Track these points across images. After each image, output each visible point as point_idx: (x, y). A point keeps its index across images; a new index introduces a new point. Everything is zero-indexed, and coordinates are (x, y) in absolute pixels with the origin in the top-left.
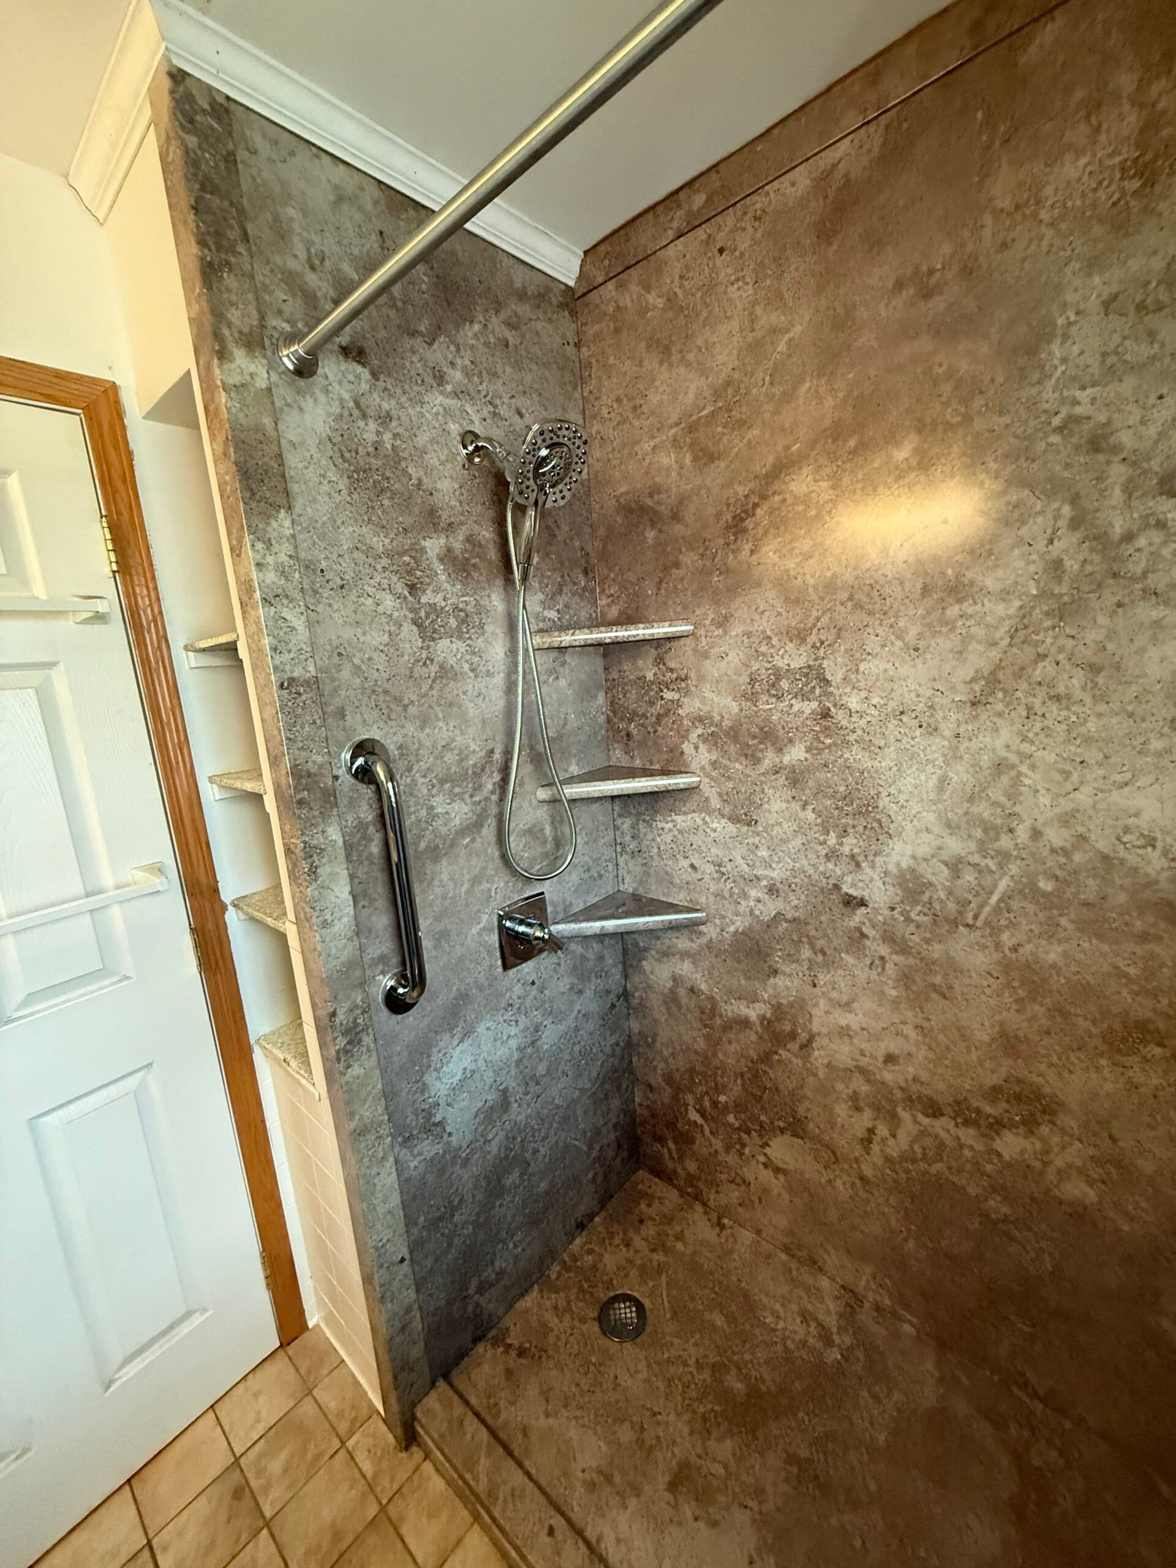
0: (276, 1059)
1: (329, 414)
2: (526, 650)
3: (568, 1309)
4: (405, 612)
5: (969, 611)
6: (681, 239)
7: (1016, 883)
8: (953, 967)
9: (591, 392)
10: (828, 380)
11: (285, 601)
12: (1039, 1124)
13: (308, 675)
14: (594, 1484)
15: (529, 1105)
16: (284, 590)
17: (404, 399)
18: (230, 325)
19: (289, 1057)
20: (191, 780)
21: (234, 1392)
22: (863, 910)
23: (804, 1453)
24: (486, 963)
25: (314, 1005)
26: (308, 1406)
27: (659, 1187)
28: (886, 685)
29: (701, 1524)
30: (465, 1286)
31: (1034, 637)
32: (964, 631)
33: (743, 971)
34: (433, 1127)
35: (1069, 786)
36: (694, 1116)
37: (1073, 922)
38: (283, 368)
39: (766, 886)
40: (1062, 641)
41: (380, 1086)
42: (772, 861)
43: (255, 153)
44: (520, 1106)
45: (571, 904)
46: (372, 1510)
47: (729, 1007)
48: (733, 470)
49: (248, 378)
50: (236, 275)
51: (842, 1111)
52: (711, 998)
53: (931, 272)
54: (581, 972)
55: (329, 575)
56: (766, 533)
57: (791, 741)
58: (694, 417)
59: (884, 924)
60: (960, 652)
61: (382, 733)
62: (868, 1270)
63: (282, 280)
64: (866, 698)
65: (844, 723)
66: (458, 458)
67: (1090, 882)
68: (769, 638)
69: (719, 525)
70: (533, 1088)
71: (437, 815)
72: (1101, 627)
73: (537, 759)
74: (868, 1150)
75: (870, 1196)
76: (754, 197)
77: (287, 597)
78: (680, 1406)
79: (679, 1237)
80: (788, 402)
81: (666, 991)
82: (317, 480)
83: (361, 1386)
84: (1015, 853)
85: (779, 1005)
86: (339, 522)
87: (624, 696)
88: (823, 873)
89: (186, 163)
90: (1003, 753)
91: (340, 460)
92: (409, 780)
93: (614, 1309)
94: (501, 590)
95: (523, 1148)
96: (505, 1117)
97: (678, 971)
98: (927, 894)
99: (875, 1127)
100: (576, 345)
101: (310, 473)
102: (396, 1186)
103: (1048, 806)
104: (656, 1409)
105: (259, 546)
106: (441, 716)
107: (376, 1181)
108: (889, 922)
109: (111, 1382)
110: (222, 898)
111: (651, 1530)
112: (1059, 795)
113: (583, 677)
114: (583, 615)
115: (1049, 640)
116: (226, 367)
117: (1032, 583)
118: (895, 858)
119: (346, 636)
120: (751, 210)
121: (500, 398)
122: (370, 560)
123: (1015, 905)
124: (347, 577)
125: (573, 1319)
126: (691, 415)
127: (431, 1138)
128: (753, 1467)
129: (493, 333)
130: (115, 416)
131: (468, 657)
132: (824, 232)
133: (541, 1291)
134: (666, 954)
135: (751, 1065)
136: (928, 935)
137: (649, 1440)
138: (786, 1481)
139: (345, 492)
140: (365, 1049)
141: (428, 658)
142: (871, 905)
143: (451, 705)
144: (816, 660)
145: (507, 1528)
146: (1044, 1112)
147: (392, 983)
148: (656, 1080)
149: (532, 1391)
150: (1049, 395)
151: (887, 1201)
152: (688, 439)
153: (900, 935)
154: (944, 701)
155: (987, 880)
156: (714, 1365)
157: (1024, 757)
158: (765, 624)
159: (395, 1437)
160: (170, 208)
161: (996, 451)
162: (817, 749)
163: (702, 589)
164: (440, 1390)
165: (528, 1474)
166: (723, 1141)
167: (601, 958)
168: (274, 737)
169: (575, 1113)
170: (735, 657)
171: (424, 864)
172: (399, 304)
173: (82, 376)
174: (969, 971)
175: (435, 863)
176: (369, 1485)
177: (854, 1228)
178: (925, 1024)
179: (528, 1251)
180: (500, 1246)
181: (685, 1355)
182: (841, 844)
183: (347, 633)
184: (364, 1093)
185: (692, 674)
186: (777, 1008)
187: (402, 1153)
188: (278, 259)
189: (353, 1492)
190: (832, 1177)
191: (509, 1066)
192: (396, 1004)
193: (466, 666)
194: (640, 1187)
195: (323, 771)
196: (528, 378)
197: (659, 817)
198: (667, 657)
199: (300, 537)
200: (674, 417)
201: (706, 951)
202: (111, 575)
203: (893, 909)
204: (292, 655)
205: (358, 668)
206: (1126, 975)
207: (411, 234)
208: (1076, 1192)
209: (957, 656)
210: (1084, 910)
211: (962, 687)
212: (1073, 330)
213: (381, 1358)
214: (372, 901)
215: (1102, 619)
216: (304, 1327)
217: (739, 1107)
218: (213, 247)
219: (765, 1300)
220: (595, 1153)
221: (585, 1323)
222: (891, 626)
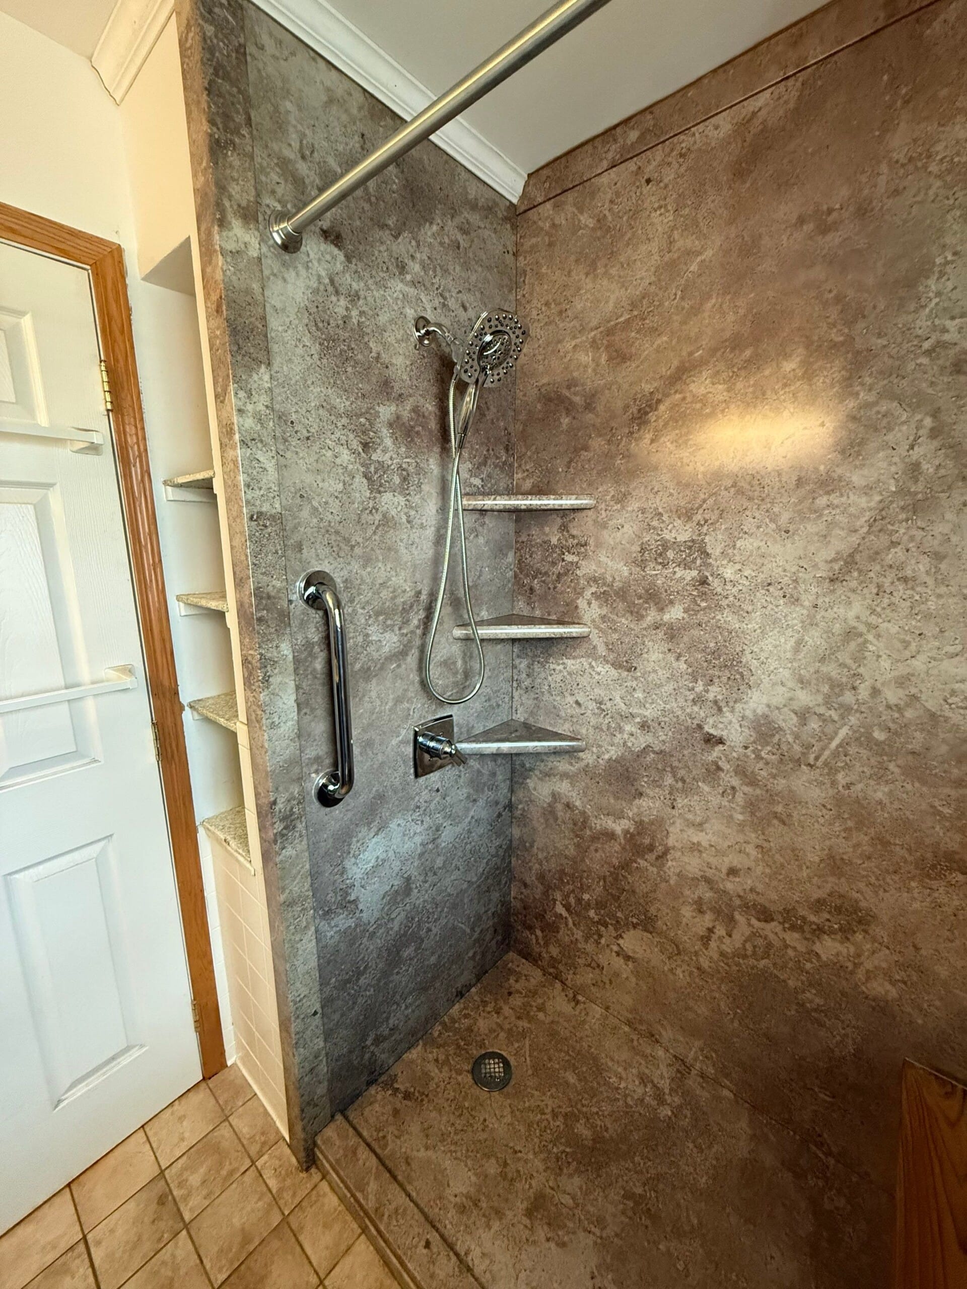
0: (217, 839)
1: (308, 287)
2: (456, 510)
3: (446, 1062)
4: (358, 466)
5: (836, 502)
6: (614, 169)
7: (855, 732)
8: (793, 799)
9: (524, 296)
10: (732, 299)
11: (259, 445)
12: (855, 932)
13: (274, 511)
14: (465, 1207)
15: (427, 891)
16: (259, 436)
17: (370, 282)
18: (230, 197)
19: (229, 838)
20: (161, 597)
21: (162, 1115)
22: (721, 747)
23: (639, 1190)
24: (401, 770)
25: (257, 795)
26: (225, 1131)
27: (525, 967)
28: (758, 560)
29: (552, 1245)
30: (364, 1038)
31: (890, 527)
32: (829, 519)
33: (613, 793)
34: (348, 904)
35: (907, 654)
36: (560, 909)
37: (899, 766)
38: (271, 242)
39: (639, 723)
40: (914, 532)
41: (308, 866)
42: (646, 701)
43: (262, 49)
44: (419, 892)
45: (473, 727)
46: (276, 1219)
47: (598, 822)
48: (642, 371)
49: (243, 246)
50: (239, 154)
51: (687, 912)
52: (583, 813)
53: (830, 211)
54: (477, 785)
55: (298, 427)
56: (666, 425)
57: (671, 602)
58: (612, 323)
59: (738, 759)
60: (825, 536)
61: (332, 567)
62: (698, 1043)
63: (277, 164)
64: (740, 570)
65: (719, 590)
66: (412, 339)
67: (917, 734)
68: (661, 514)
69: (625, 417)
70: (431, 879)
71: (371, 642)
72: (948, 521)
73: (455, 603)
74: (706, 945)
75: (704, 983)
76: (682, 137)
77: (261, 441)
78: (537, 1147)
79: (541, 1009)
80: (695, 315)
81: (545, 805)
82: (294, 343)
83: (270, 1115)
84: (855, 707)
85: (642, 822)
86: (309, 382)
87: (531, 556)
88: (690, 715)
89: (203, 49)
90: (853, 623)
91: (314, 328)
92: (350, 610)
93: (485, 1064)
94: (437, 456)
95: (419, 926)
96: (407, 900)
97: (557, 789)
98: (777, 737)
99: (714, 927)
100: (514, 254)
101: (287, 336)
102: (315, 952)
103: (888, 669)
104: (518, 1148)
105: (242, 394)
106: (381, 558)
107: (299, 945)
108: (742, 758)
109: (59, 1102)
110: (181, 700)
111: (510, 1247)
112: (898, 661)
113: (498, 537)
114: (502, 485)
115: (902, 531)
116: (224, 234)
117: (892, 481)
118: (752, 705)
119: (308, 481)
120: (678, 148)
121: (450, 291)
122: (333, 418)
123: (852, 750)
124: (312, 430)
125: (451, 1070)
126: (609, 322)
127: (346, 913)
128: (596, 1200)
129: (448, 236)
130: (118, 274)
131: (406, 510)
132: (740, 172)
133: (425, 1045)
134: (548, 775)
135: (612, 869)
136: (774, 771)
137: (511, 1172)
138: (623, 1213)
139: (316, 357)
140: (297, 835)
141: (374, 507)
142: (728, 743)
143: (389, 549)
144: (699, 535)
145: (391, 1240)
146: (860, 922)
147: (324, 781)
148: (531, 878)
149: (415, 1128)
150: (922, 324)
151: (719, 988)
152: (605, 342)
153: (750, 770)
154: (807, 576)
155: (830, 729)
156: (566, 1114)
157: (871, 627)
158: (659, 502)
159: (297, 1159)
160: (185, 88)
161: (872, 367)
162: (693, 610)
163: (605, 470)
164: (338, 1122)
165: (409, 1196)
166: (583, 932)
167: (494, 774)
168: (241, 562)
169: (462, 900)
170: (629, 530)
171: (357, 682)
172: (373, 199)
173: (92, 236)
174: (807, 803)
175: (367, 683)
176: (275, 1199)
177: (688, 1009)
178: (765, 844)
179: (417, 1012)
180: (395, 1007)
181: (542, 1104)
182: (707, 691)
183: (309, 479)
184: (294, 871)
185: (592, 541)
186: (640, 824)
187: (322, 924)
188: (275, 146)
189: (260, 1204)
190: (674, 966)
191: (413, 858)
192: (326, 798)
193: (404, 519)
194: (510, 965)
195: (281, 595)
196: (473, 278)
197: (551, 660)
198: (571, 525)
199: (277, 391)
200: (594, 323)
201: (583, 773)
202: (106, 413)
203: (746, 748)
204: (262, 492)
205: (316, 509)
206: (940, 813)
207: (386, 139)
208: (880, 989)
209: (822, 539)
210: (910, 757)
211: (822, 565)
212: (949, 269)
213: (290, 1093)
214: (313, 710)
215: (949, 516)
216: (224, 1065)
217: (600, 905)
218: (220, 126)
219: (610, 1064)
220: (476, 935)
221: (460, 1074)
222: (767, 511)
